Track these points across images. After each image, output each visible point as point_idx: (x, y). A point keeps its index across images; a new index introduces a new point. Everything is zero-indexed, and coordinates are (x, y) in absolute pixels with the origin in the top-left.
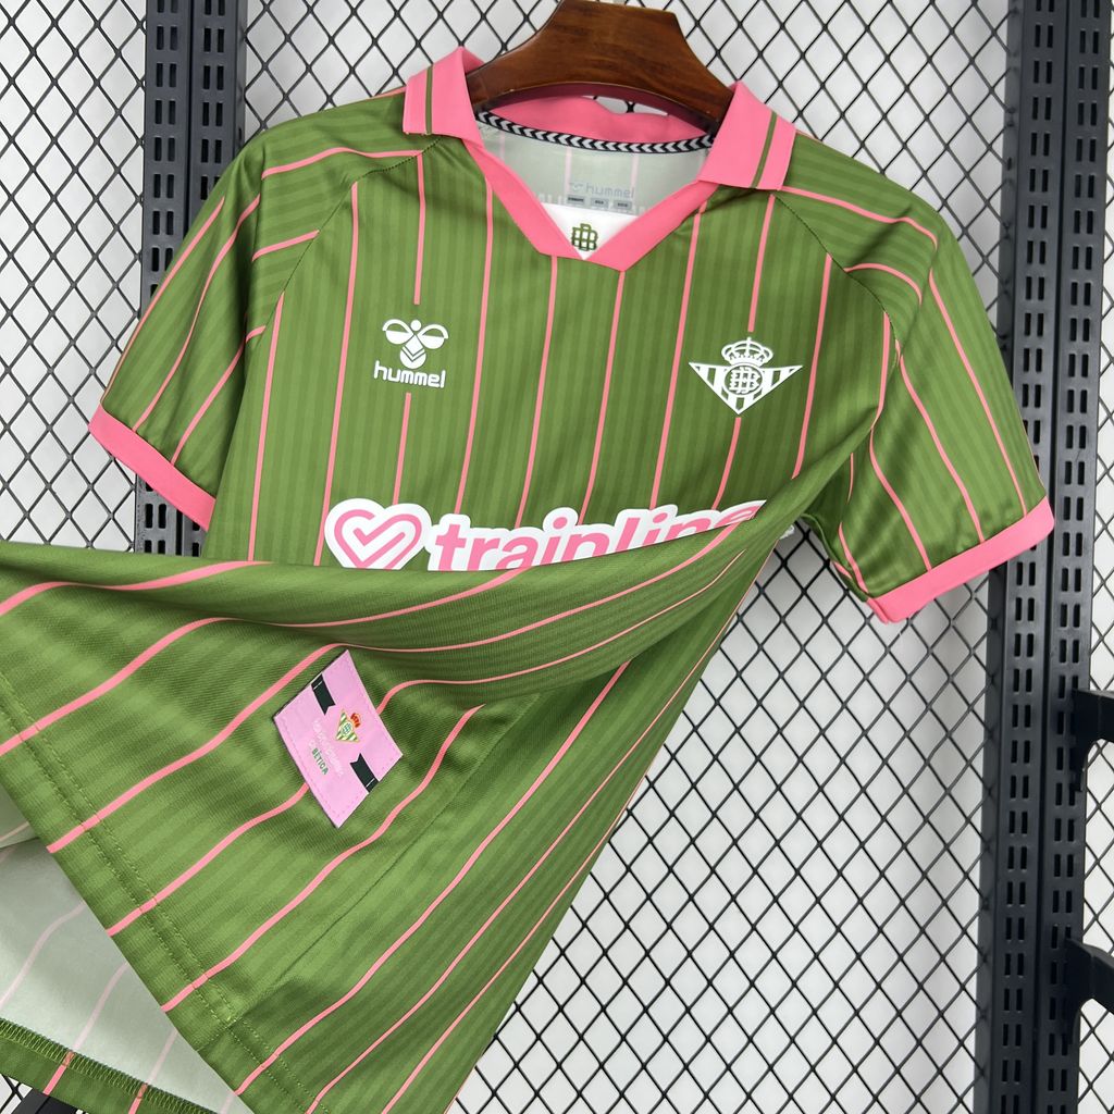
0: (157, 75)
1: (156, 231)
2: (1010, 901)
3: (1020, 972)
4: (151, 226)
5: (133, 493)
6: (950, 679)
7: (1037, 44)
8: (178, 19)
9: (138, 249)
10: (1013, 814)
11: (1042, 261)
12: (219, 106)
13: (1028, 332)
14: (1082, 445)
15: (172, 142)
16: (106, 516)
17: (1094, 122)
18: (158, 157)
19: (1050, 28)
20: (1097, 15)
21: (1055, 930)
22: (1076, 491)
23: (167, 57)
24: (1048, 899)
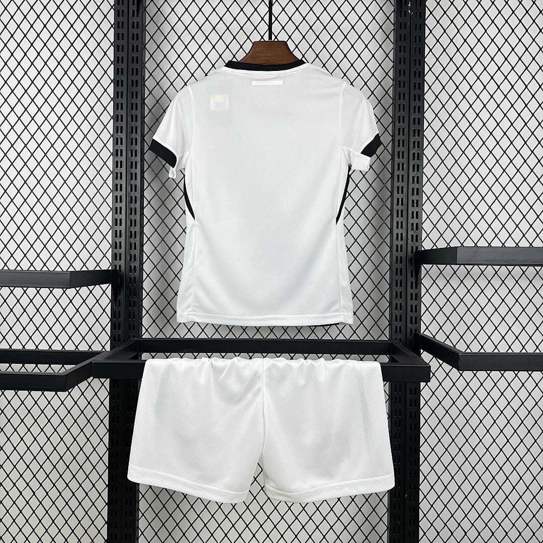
0: (117, 61)
1: (118, 109)
2: (396, 321)
4: (116, 107)
5: (112, 193)
6: (377, 250)
7: (400, 40)
8: (124, 43)
9: (112, 115)
10: (397, 292)
11: (404, 110)
12: (137, 69)
13: (399, 134)
14: (418, 171)
15: (122, 81)
16: (103, 200)
17: (420, 65)
18: (118, 86)
19: (405, 35)
20: (420, 30)
21: (411, 330)
22: (416, 186)
23: (121, 54)
24: (409, 320)
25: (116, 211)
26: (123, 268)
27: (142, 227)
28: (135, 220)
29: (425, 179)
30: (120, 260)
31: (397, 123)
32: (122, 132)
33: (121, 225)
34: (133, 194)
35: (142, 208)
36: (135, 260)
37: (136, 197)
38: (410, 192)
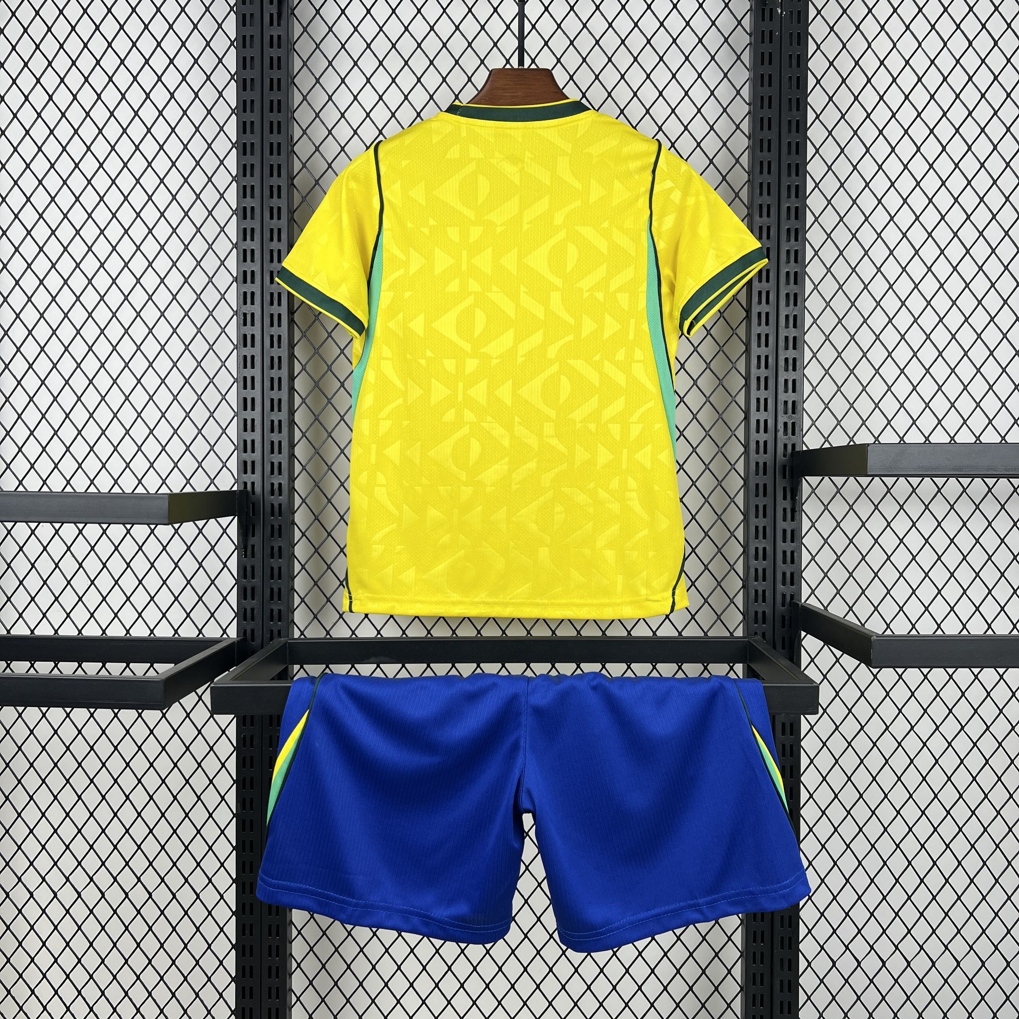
0: (243, 108)
1: (245, 196)
2: (756, 580)
3: (764, 622)
4: (241, 193)
5: (235, 350)
6: (720, 450)
7: (763, 64)
8: (255, 74)
9: (234, 207)
10: (757, 528)
11: (769, 194)
12: (279, 123)
14: (795, 304)
15: (252, 144)
16: (220, 364)
17: (798, 109)
18: (245, 154)
19: (770, 53)
20: (799, 44)
21: (784, 596)
22: (792, 333)
23: (249, 95)
24: (779, 577)
25: (245, 383)
26: (258, 488)
27: (292, 412)
28: (280, 400)
29: (808, 321)
30: (253, 473)
31: (757, 218)
32: (252, 239)
33: (253, 409)
34: (275, 352)
35: (292, 378)
36: (280, 473)
37: (280, 358)
38: (782, 343)
